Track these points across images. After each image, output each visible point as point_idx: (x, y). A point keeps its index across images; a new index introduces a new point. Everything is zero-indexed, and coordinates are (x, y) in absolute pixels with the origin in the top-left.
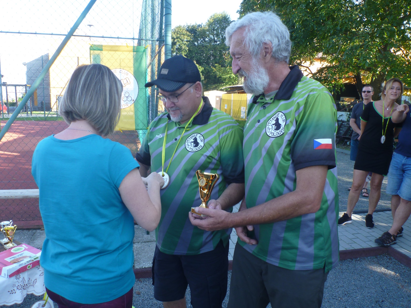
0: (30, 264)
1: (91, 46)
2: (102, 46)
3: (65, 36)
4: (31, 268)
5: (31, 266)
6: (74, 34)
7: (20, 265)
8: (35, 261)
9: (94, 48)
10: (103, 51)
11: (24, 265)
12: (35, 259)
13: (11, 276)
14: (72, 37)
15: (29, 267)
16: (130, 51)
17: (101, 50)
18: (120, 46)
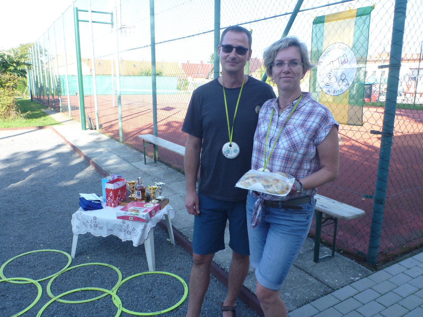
0: (132, 217)
1: (315, 20)
2: (323, 17)
3: (291, 14)
4: (132, 220)
5: (132, 218)
6: (300, 9)
7: (125, 213)
8: (136, 216)
9: (317, 21)
10: (325, 24)
11: (127, 215)
12: (136, 215)
13: (118, 218)
14: (299, 14)
15: (131, 218)
16: (352, 17)
17: (324, 22)
18: (342, 12)
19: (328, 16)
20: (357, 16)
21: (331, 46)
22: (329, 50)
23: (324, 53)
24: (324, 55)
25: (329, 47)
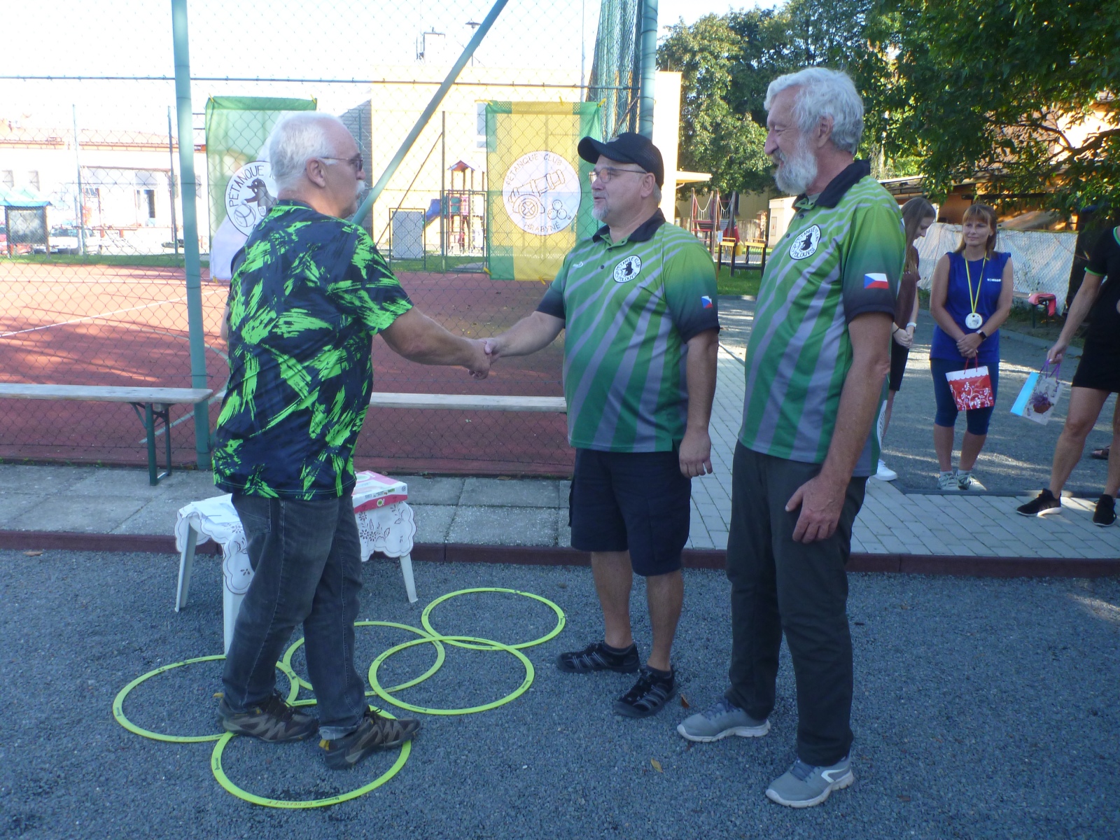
0: (382, 498)
1: (488, 105)
2: (510, 103)
3: (440, 86)
5: (383, 502)
6: (457, 80)
8: (389, 494)
9: (495, 109)
10: (513, 116)
11: (373, 498)
12: (389, 491)
14: (453, 87)
15: (380, 503)
16: (566, 113)
17: (509, 112)
18: (547, 103)
19: (518, 104)
20: (574, 114)
21: (530, 155)
22: (525, 161)
23: (515, 164)
24: (516, 169)
25: (526, 156)
